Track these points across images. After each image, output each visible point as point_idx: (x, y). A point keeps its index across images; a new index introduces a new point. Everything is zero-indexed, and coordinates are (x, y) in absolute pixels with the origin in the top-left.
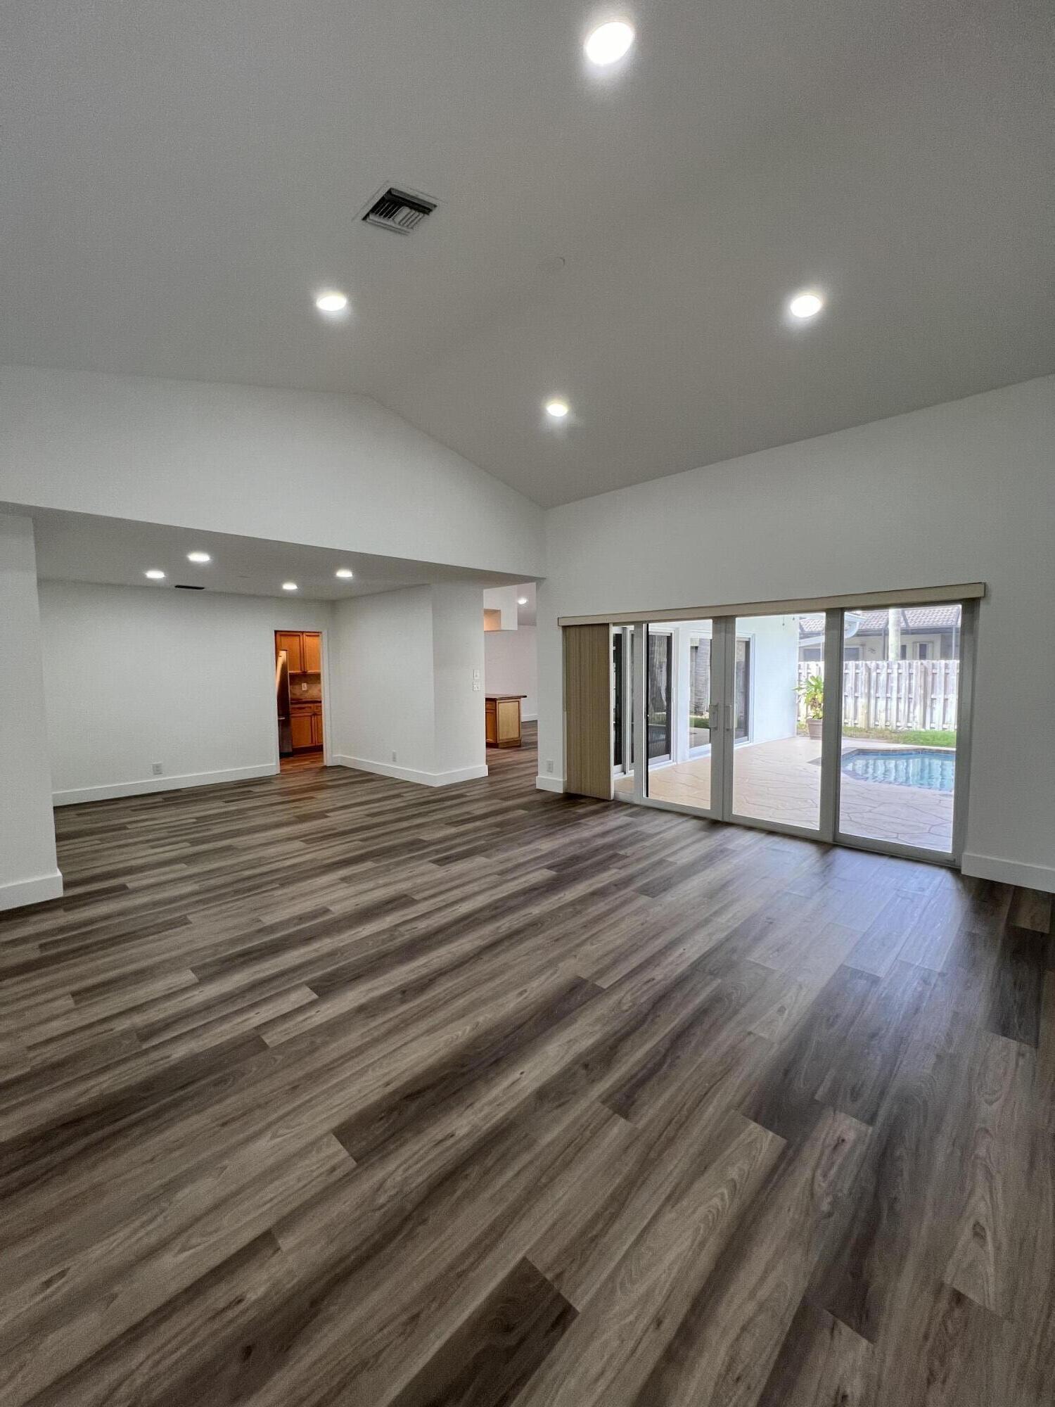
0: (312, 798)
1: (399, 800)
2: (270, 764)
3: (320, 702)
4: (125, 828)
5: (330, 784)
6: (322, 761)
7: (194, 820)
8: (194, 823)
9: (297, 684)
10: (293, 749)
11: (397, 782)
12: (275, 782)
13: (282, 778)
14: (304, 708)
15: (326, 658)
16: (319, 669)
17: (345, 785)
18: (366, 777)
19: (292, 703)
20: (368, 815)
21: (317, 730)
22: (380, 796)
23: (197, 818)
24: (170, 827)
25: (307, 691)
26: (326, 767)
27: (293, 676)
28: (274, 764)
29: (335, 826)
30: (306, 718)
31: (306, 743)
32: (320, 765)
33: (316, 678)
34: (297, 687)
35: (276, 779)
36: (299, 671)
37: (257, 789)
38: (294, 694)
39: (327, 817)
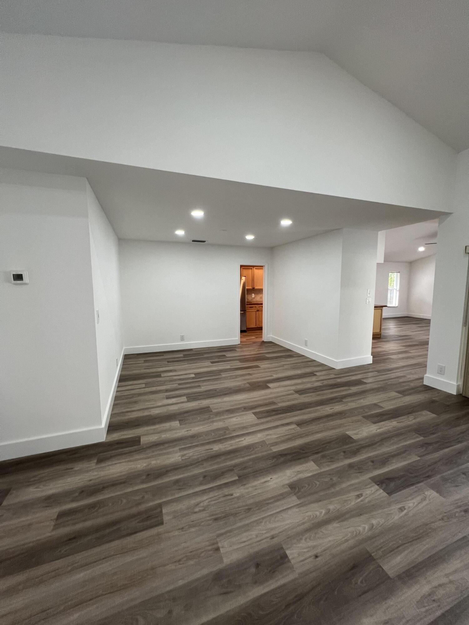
0: (257, 367)
1: (314, 379)
2: (235, 338)
3: (262, 304)
4: (159, 376)
5: (268, 356)
6: (262, 337)
7: (193, 376)
8: (193, 378)
9: (250, 294)
10: (247, 328)
11: (308, 360)
12: (237, 350)
13: (241, 348)
14: (252, 307)
15: (266, 281)
16: (262, 286)
17: (276, 358)
18: (288, 354)
19: (247, 305)
20: (297, 392)
21: (259, 319)
22: (299, 372)
23: (195, 374)
24: (180, 379)
25: (254, 298)
26: (263, 341)
27: (248, 290)
28: (237, 338)
29: (275, 400)
30: (253, 312)
31: (253, 326)
32: (260, 340)
33: (260, 291)
34: (250, 296)
35: (238, 348)
36: (251, 288)
37: (229, 354)
38: (248, 299)
39: (268, 388)
